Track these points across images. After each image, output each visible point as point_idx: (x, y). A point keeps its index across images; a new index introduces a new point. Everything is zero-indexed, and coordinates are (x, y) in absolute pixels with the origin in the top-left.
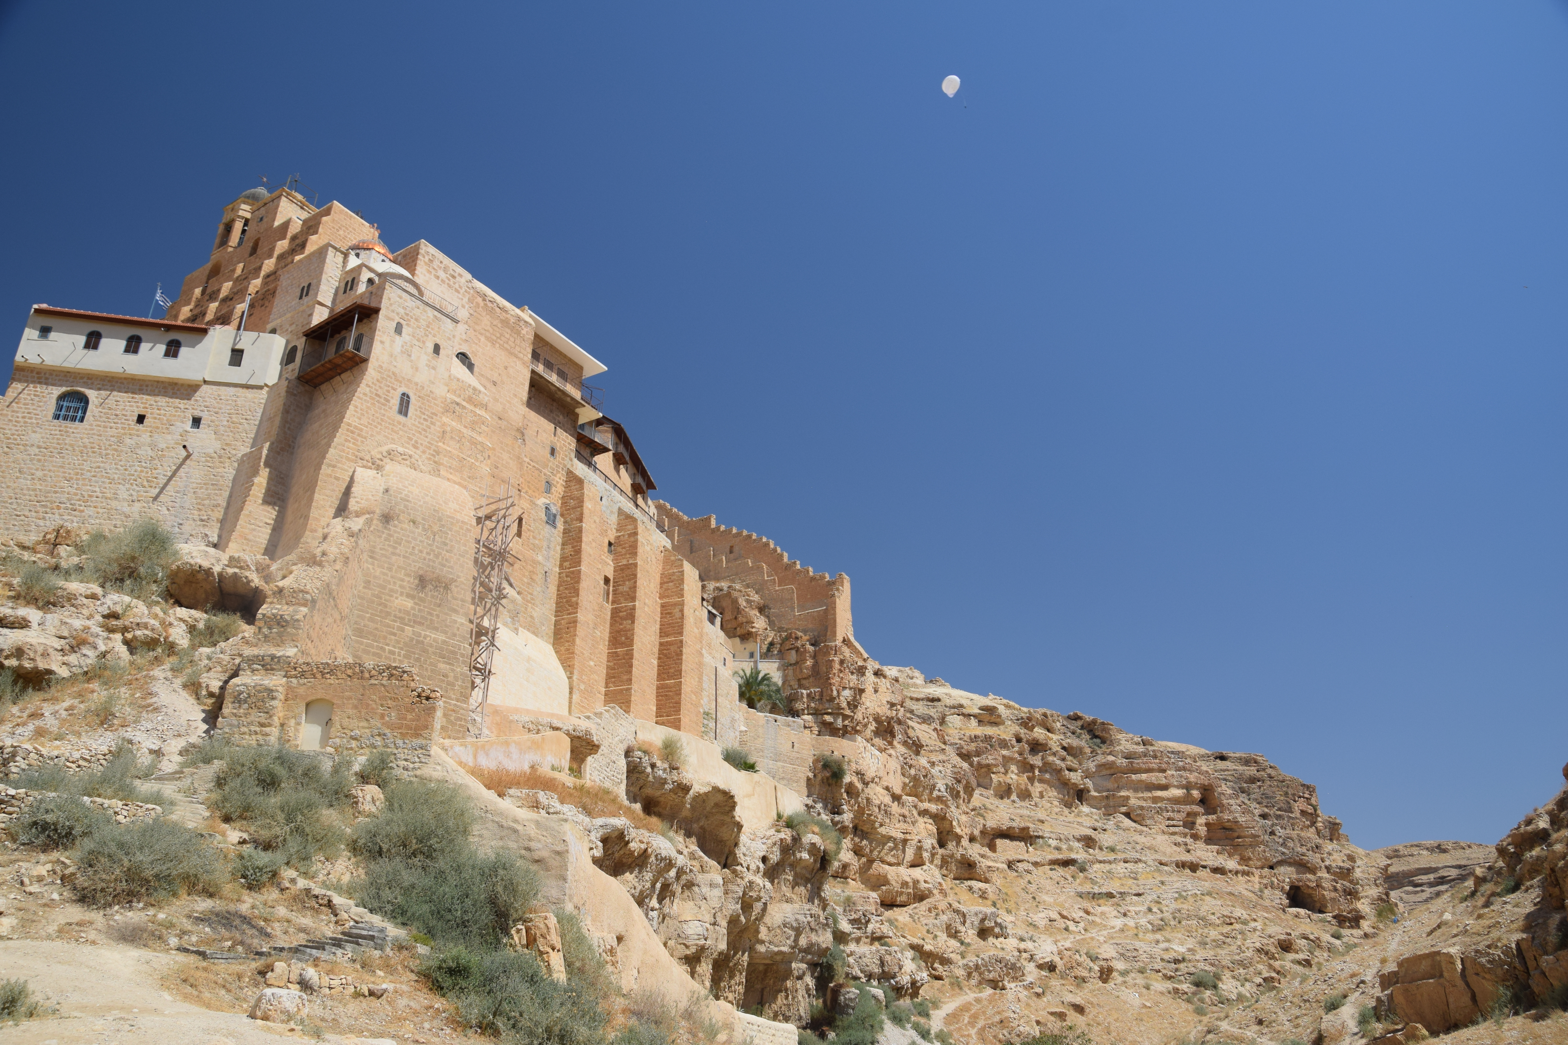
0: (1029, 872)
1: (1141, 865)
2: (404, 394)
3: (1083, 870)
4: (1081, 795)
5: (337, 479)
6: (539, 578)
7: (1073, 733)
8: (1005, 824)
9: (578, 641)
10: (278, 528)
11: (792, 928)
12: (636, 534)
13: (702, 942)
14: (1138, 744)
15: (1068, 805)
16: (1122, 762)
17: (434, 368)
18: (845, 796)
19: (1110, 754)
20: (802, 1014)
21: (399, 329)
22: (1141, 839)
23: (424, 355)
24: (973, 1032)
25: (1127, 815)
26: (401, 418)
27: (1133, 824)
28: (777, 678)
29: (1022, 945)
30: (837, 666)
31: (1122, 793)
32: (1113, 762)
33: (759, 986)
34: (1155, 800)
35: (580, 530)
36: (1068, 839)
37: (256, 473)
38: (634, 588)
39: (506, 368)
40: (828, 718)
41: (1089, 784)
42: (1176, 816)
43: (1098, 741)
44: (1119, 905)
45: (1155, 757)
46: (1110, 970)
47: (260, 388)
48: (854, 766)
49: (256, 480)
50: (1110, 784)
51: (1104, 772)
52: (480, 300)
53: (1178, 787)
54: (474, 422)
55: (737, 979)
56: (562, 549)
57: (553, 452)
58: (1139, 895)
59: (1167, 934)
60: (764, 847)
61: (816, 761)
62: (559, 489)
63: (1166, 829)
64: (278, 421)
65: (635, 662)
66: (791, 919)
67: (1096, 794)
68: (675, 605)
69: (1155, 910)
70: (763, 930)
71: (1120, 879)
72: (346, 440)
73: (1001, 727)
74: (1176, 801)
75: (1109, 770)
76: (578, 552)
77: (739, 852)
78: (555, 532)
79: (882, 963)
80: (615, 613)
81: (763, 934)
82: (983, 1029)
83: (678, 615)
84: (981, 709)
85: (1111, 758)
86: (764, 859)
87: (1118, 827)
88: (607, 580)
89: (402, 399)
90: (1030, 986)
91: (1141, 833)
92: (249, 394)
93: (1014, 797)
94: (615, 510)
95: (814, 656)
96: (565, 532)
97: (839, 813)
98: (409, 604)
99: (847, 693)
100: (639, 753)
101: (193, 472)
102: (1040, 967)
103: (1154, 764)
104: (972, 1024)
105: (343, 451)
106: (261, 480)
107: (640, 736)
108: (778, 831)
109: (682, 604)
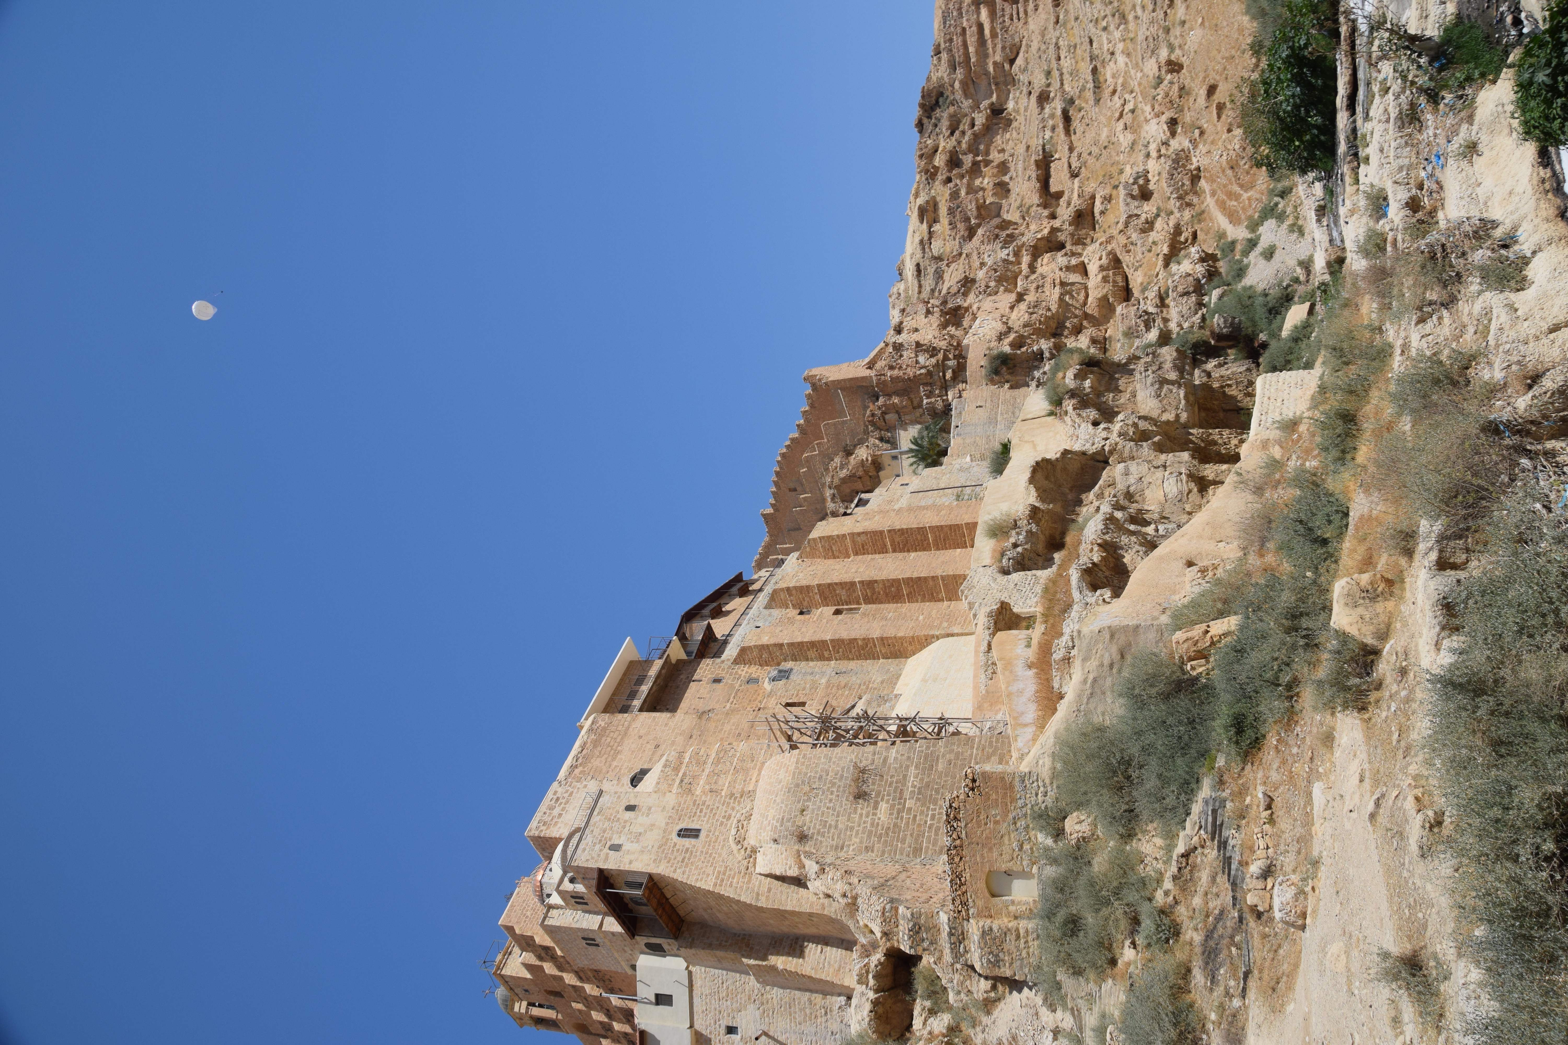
0: (1079, 156)
1: (1061, 43)
2: (679, 835)
3: (1071, 101)
4: (997, 111)
5: (769, 890)
6: (843, 680)
7: (936, 126)
8: (1035, 185)
9: (901, 634)
10: (825, 941)
11: (1160, 388)
12: (788, 589)
13: (1184, 477)
14: (939, 59)
15: (1009, 123)
16: (960, 73)
17: (650, 809)
18: (1024, 349)
19: (952, 86)
20: (1244, 368)
21: (616, 848)
22: (1035, 45)
23: (638, 820)
24: (1245, 196)
25: (1012, 62)
26: (703, 835)
27: (1021, 55)
28: (913, 431)
29: (1154, 154)
30: (896, 372)
31: (991, 69)
32: (961, 82)
33: (1221, 415)
34: (994, 35)
35: (791, 645)
36: (1043, 120)
37: (773, 968)
38: (842, 585)
39: (640, 737)
40: (949, 375)
41: (985, 104)
42: (1008, 11)
43: (941, 100)
44: (1103, 61)
45: (951, 40)
46: (1169, 63)
47: (690, 974)
48: (994, 344)
49: (780, 966)
50: (983, 83)
51: (972, 90)
52: (577, 771)
53: (979, 14)
54: (698, 763)
55: (1216, 437)
56: (812, 660)
57: (717, 681)
58: (1091, 42)
59: (1127, 8)
60: (1083, 425)
61: (993, 382)
62: (754, 670)
63: (1022, 21)
64: (720, 953)
65: (915, 575)
66: (1152, 391)
67: (995, 96)
68: (854, 542)
69: (1104, 24)
70: (1166, 417)
71: (1077, 62)
72: (731, 885)
73: (938, 199)
74: (993, 14)
75: (969, 86)
76: (813, 644)
77: (1091, 449)
78: (796, 669)
79: (1186, 294)
80: (869, 601)
81: (1169, 416)
82: (1241, 186)
83: (863, 537)
84: (922, 222)
85: (957, 85)
86: (1095, 424)
87: (1025, 70)
88: (838, 612)
89: (684, 836)
90: (1194, 142)
91: (1028, 46)
92: (698, 983)
93: (1006, 179)
94: (767, 612)
95: (889, 395)
96: (795, 659)
97: (1041, 353)
98: (883, 806)
99: (922, 359)
100: (1005, 561)
101: (781, 1028)
102: (1173, 134)
103: (958, 41)
104: (1237, 197)
105: (741, 887)
106: (780, 962)
107: (988, 561)
108: (1066, 413)
109: (852, 535)
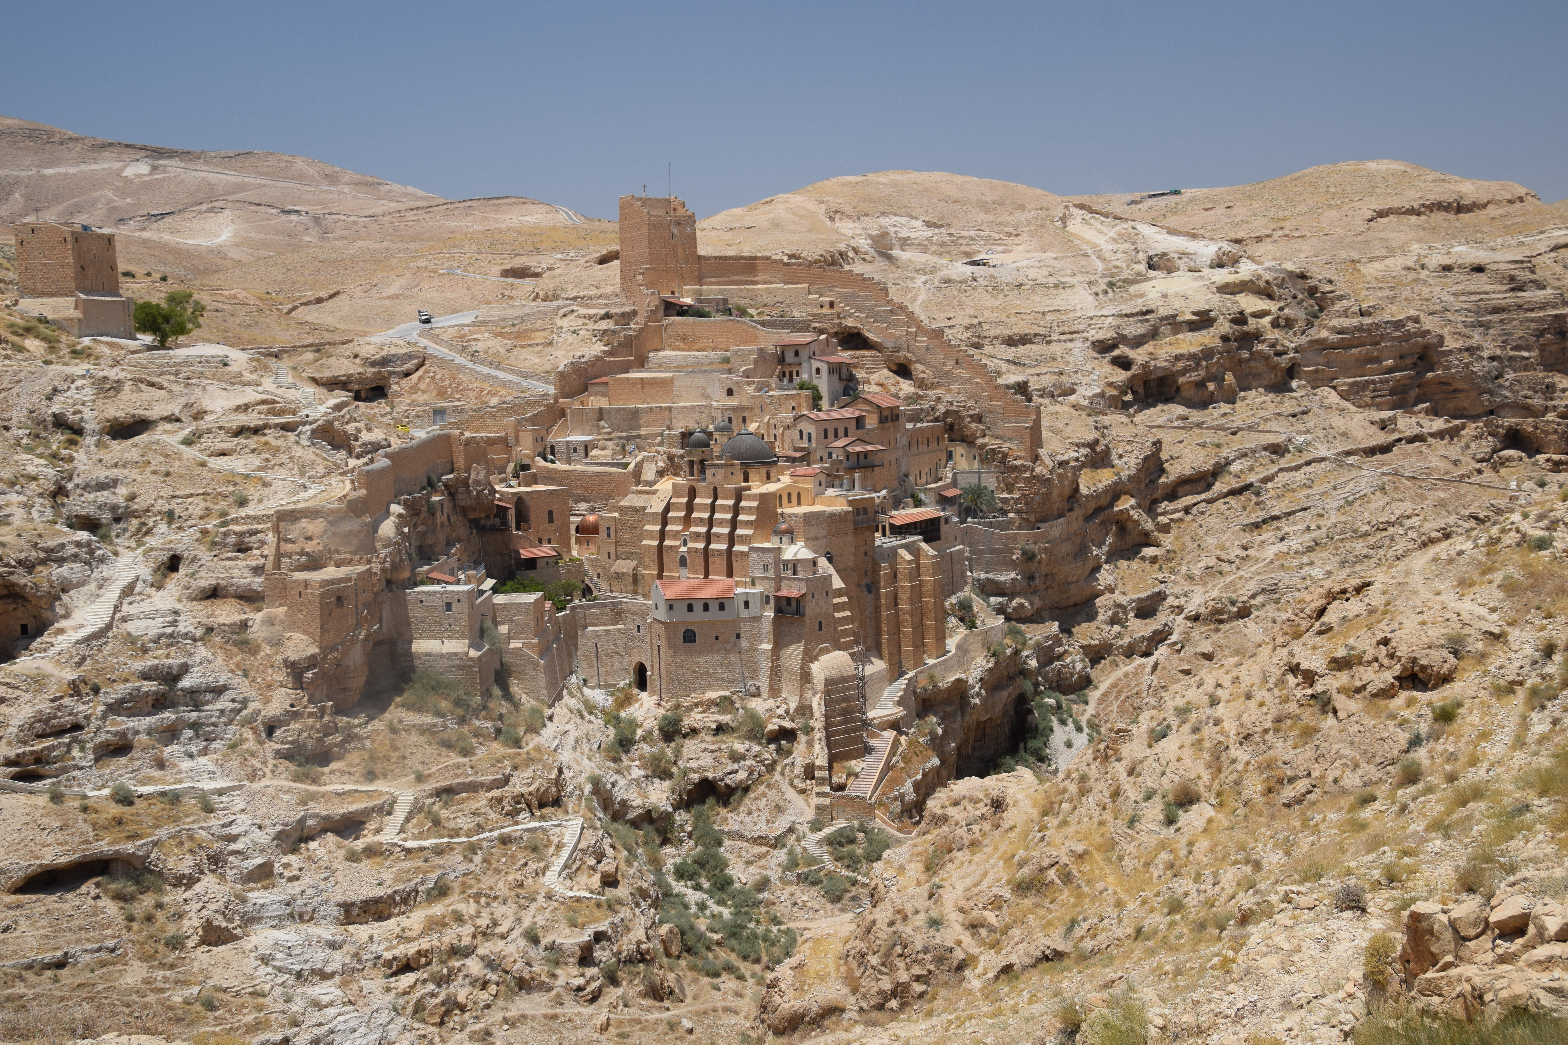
0: (1202, 513)
2: (819, 622)
3: (1258, 494)
4: (1292, 371)
7: (1295, 298)
8: (1188, 472)
15: (1275, 388)
16: (1335, 338)
17: (827, 602)
19: (1325, 327)
21: (813, 596)
22: (1338, 422)
23: (823, 600)
24: (1115, 706)
25: (1335, 391)
26: (820, 632)
27: (1340, 402)
28: (992, 484)
29: (1176, 603)
39: (844, 544)
41: (1302, 358)
42: (1384, 386)
43: (1317, 309)
44: (1280, 529)
47: (760, 617)
48: (1043, 547)
50: (1320, 359)
51: (1316, 347)
52: (829, 520)
57: (865, 553)
58: (1305, 509)
60: (981, 673)
62: (870, 570)
63: (1369, 404)
67: (1307, 369)
69: (1313, 527)
73: (1211, 329)
74: (1387, 370)
75: (1321, 345)
78: (872, 595)
79: (1059, 674)
82: (1124, 701)
84: (1194, 314)
85: (1325, 333)
86: (981, 680)
87: (1322, 406)
90: (1173, 644)
91: (1342, 412)
92: (756, 621)
97: (1033, 578)
99: (1038, 498)
100: (919, 690)
102: (1187, 618)
103: (1367, 338)
104: (1117, 698)
108: (988, 661)
